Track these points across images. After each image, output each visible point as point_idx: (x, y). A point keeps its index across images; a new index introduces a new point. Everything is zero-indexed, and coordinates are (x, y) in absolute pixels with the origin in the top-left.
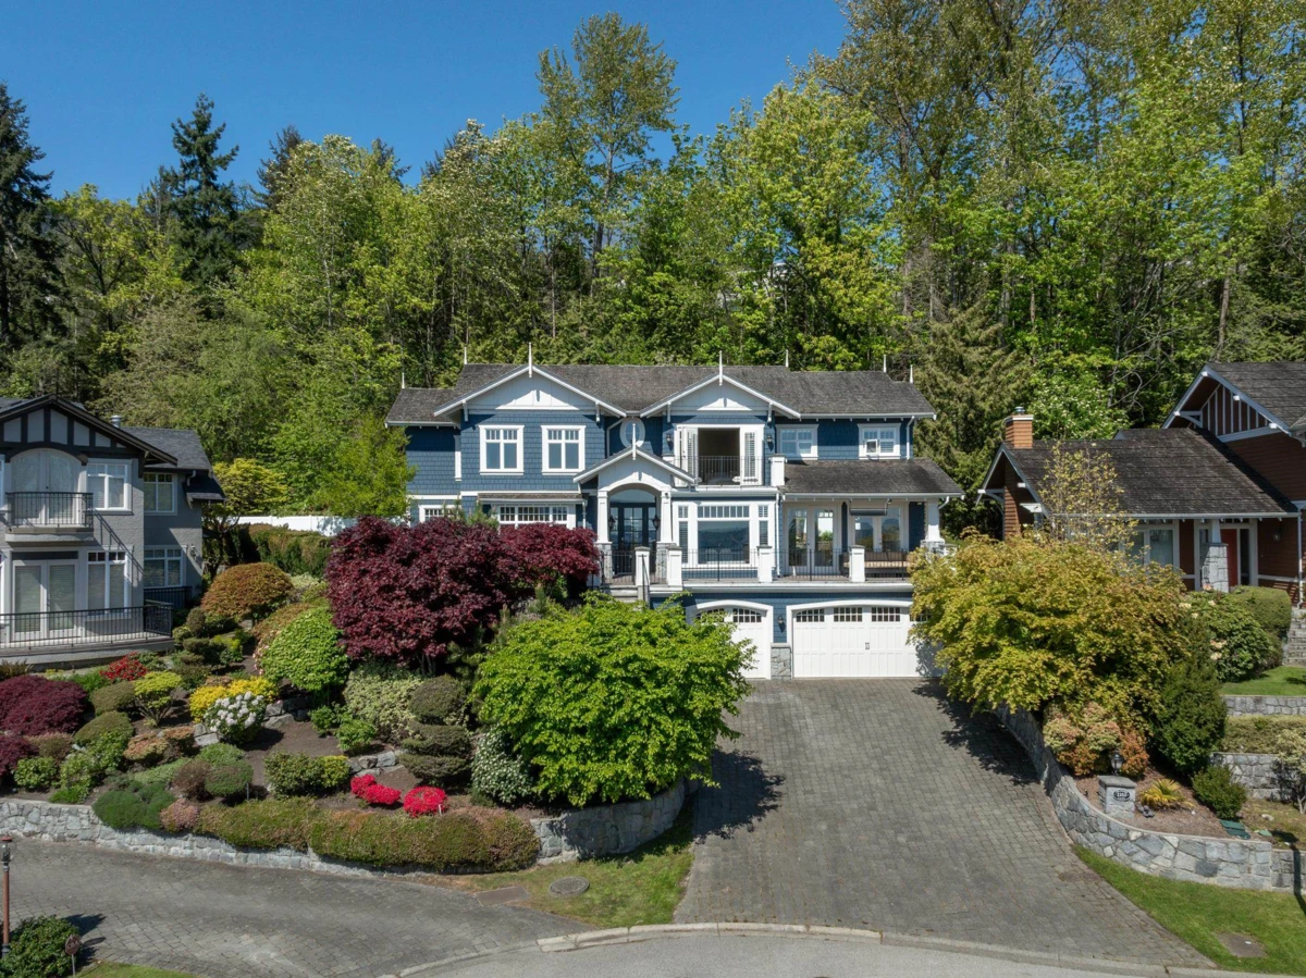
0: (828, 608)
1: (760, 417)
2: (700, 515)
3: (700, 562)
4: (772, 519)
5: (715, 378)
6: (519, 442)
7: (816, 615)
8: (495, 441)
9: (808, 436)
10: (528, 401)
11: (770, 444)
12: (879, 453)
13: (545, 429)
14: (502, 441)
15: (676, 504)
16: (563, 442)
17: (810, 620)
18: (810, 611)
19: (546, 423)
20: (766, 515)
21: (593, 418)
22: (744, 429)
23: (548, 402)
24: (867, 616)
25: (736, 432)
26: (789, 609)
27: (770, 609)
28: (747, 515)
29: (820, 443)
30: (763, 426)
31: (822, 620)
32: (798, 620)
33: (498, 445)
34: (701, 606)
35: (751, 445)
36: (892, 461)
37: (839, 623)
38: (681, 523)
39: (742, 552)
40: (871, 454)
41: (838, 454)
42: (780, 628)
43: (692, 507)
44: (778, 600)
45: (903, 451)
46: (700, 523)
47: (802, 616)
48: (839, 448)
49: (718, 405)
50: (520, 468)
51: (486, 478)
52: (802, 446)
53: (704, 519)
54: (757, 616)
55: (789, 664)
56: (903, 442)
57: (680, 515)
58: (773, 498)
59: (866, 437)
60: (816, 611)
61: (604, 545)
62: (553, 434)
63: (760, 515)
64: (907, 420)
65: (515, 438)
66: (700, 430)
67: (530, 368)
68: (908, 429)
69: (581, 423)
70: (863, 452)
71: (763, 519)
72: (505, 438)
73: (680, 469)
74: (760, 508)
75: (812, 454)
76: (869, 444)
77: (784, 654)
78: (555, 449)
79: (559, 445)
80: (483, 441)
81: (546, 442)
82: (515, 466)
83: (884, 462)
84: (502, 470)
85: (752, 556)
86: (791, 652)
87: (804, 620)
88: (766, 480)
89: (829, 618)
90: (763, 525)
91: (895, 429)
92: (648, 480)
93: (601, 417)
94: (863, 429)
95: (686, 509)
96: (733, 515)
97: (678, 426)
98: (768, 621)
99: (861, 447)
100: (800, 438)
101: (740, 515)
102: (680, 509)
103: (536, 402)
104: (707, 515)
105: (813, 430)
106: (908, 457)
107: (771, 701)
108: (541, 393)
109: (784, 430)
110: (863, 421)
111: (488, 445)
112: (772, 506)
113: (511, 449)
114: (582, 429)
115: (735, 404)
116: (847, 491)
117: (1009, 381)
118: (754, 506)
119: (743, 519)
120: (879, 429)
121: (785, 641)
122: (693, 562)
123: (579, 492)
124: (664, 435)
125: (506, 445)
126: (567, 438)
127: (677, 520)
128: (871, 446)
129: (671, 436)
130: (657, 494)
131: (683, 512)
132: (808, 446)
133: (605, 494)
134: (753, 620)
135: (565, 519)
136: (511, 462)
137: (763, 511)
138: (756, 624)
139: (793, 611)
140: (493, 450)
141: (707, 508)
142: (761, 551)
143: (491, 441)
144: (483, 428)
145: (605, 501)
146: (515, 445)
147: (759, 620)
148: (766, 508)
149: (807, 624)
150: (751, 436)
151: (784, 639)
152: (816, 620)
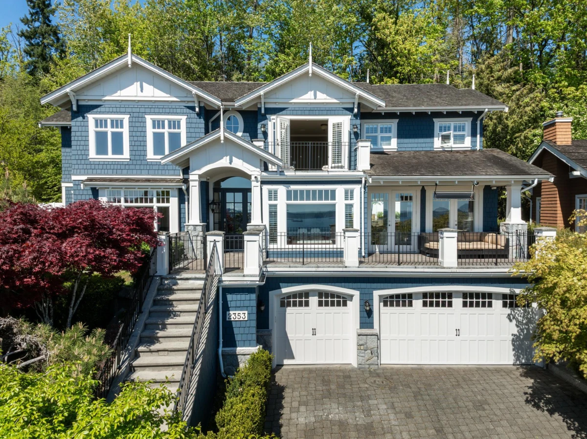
0: (417, 293)
1: (347, 109)
2: (289, 198)
3: (289, 242)
4: (357, 202)
5: (304, 70)
6: (126, 131)
7: (406, 300)
8: (103, 129)
9: (389, 130)
10: (132, 92)
11: (356, 134)
12: (451, 144)
13: (149, 119)
14: (109, 130)
15: (266, 188)
16: (166, 131)
17: (398, 305)
18: (398, 296)
19: (150, 113)
20: (352, 198)
21: (193, 108)
22: (332, 120)
23: (151, 93)
24: (457, 302)
25: (325, 124)
26: (376, 294)
27: (356, 294)
28: (333, 198)
29: (400, 136)
30: (350, 117)
31: (410, 305)
32: (385, 305)
33: (106, 133)
34: (285, 290)
35: (338, 134)
36: (465, 152)
37: (428, 309)
38: (270, 206)
39: (329, 234)
40: (445, 145)
41: (415, 145)
42: (367, 315)
43: (282, 190)
44: (363, 285)
45: (474, 143)
46: (288, 205)
47: (388, 301)
48: (416, 140)
49: (308, 97)
50: (126, 154)
51: (95, 164)
52: (383, 139)
53: (292, 202)
54: (342, 301)
55: (376, 352)
56: (474, 135)
57: (270, 199)
58: (359, 182)
59: (441, 130)
60: (404, 296)
61: (195, 226)
62: (157, 124)
63: (346, 198)
64: (480, 113)
65: (122, 127)
66: (292, 122)
67: (129, 59)
68: (478, 123)
69: (183, 114)
70: (437, 143)
71: (349, 202)
72: (112, 127)
73: (274, 156)
74: (346, 192)
75: (392, 145)
76: (443, 136)
77: (372, 342)
78: (158, 138)
79: (163, 134)
80: (92, 129)
81: (150, 131)
82: (121, 153)
83: (458, 152)
84: (110, 156)
85: (338, 239)
86: (379, 339)
87: (392, 305)
88: (352, 165)
89: (418, 303)
90: (349, 207)
91: (467, 122)
92: (238, 164)
93: (200, 108)
94: (438, 123)
95: (276, 192)
96: (321, 199)
97: (273, 117)
98: (354, 306)
99: (436, 139)
100: (382, 132)
101: (327, 199)
102: (270, 192)
103: (140, 93)
104: (296, 199)
105: (393, 124)
106: (478, 148)
107: (360, 418)
108: (145, 84)
109: (369, 124)
110: (439, 115)
111: (97, 133)
112: (357, 189)
113: (117, 137)
114: (183, 119)
115: (324, 96)
116: (433, 174)
117: (527, 105)
118: (340, 190)
119: (330, 202)
120: (452, 122)
121: (372, 327)
122: (282, 243)
123: (181, 177)
124: (259, 126)
125: (113, 134)
126: (170, 127)
127: (267, 203)
128: (446, 138)
129: (265, 126)
130: (248, 177)
131: (273, 195)
132: (389, 139)
133: (197, 178)
134: (339, 304)
135: (168, 201)
136: (118, 149)
137: (349, 195)
138: (342, 308)
139: (380, 296)
140: (101, 138)
141: (296, 191)
142: (347, 234)
143: (99, 129)
144: (91, 117)
145: (197, 184)
146: (121, 134)
147: (345, 304)
148: (352, 192)
149: (395, 309)
150: (339, 125)
151: (371, 326)
152: (404, 305)
